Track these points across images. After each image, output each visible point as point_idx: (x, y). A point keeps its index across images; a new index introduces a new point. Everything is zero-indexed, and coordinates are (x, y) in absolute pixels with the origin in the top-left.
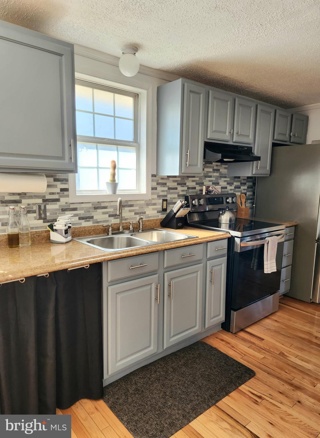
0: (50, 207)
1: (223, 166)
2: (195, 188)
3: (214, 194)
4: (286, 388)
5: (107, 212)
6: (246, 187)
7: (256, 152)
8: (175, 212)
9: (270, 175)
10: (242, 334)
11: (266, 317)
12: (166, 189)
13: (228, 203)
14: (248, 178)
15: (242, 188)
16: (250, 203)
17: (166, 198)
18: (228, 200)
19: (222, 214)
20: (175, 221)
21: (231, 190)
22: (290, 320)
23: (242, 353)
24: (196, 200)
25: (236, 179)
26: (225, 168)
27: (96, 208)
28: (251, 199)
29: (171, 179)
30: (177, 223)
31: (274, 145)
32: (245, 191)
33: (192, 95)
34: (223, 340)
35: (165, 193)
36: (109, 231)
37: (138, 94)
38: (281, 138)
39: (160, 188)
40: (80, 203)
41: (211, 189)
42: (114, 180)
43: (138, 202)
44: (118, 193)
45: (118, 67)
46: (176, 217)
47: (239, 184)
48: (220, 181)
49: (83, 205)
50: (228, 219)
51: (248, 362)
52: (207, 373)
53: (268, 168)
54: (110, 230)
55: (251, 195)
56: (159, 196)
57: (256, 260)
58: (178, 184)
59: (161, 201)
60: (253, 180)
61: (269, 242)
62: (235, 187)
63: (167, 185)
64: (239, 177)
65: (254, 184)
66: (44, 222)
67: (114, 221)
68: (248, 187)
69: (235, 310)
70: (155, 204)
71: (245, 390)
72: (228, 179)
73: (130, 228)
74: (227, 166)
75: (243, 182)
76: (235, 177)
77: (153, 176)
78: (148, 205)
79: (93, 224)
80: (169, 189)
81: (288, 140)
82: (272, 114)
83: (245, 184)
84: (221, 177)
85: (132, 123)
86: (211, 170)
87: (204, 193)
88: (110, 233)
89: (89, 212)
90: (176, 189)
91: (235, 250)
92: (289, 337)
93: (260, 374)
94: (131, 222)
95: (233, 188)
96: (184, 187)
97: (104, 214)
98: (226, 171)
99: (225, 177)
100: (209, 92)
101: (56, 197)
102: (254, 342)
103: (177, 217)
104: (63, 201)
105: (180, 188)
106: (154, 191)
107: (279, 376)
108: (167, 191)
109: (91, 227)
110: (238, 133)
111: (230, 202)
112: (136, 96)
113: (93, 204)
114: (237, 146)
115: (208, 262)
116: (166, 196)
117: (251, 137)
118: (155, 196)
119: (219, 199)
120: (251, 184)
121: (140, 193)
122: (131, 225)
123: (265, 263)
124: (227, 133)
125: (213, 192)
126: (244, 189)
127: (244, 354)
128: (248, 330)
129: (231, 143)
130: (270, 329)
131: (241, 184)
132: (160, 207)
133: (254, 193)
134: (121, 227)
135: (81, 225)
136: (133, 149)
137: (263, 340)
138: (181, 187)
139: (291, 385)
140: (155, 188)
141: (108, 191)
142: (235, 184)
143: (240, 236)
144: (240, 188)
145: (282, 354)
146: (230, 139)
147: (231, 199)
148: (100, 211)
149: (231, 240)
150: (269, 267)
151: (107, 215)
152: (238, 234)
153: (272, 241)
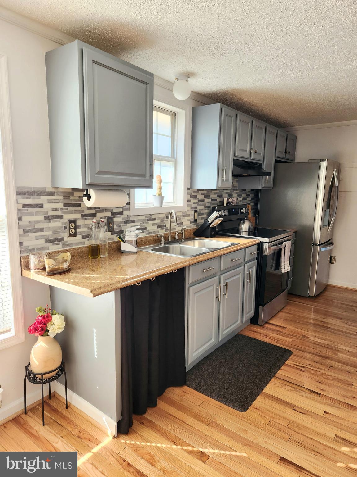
0: (117, 219)
2: (216, 200)
3: (232, 206)
4: (318, 359)
5: (156, 223)
7: (265, 168)
8: (210, 222)
9: (272, 188)
10: (267, 326)
11: (280, 311)
13: (242, 213)
14: (252, 190)
15: (248, 199)
16: (253, 213)
17: (196, 210)
18: (242, 211)
19: (243, 223)
20: (210, 230)
21: (240, 201)
22: (299, 312)
23: (275, 339)
24: (223, 212)
25: (244, 192)
26: (237, 182)
27: (148, 220)
28: (254, 209)
29: (200, 192)
30: (211, 232)
31: (277, 162)
33: (227, 118)
34: (255, 332)
35: (196, 205)
36: (161, 241)
37: (175, 113)
38: (280, 155)
39: (193, 201)
40: (137, 216)
41: (230, 200)
42: (161, 194)
44: (164, 205)
45: (172, 91)
47: (245, 195)
48: (233, 193)
49: (140, 218)
50: (248, 227)
52: (257, 356)
53: (272, 182)
54: (163, 240)
55: (253, 206)
56: (192, 208)
57: (274, 262)
58: (205, 196)
59: (193, 212)
60: (256, 193)
61: (286, 246)
62: (243, 199)
63: (198, 197)
64: (245, 190)
65: (257, 196)
66: (112, 234)
67: (162, 232)
68: (251, 199)
69: (263, 305)
70: (189, 215)
71: (290, 363)
72: (238, 191)
73: (175, 238)
74: (238, 180)
75: (248, 193)
76: (244, 190)
77: (189, 189)
78: (184, 216)
79: (146, 235)
80: (199, 201)
81: (284, 157)
82: (275, 134)
83: (249, 196)
84: (234, 190)
85: (169, 139)
87: (225, 205)
88: (163, 243)
89: (144, 223)
90: (203, 201)
91: (264, 254)
92: (304, 324)
93: (295, 352)
94: (176, 232)
95: (241, 199)
96: (208, 199)
98: (238, 184)
99: (237, 190)
100: (237, 115)
101: (121, 210)
102: (280, 330)
103: (211, 228)
104: (126, 213)
105: (206, 200)
106: (189, 203)
107: (309, 351)
108: (197, 203)
109: (145, 237)
110: (254, 152)
111: (244, 212)
112: (174, 114)
113: (146, 216)
114: (253, 163)
115: (246, 265)
116: (196, 208)
117: (262, 155)
118: (189, 208)
119: (236, 210)
120: (253, 196)
121: (176, 205)
122: (177, 235)
123: (283, 264)
124: (248, 152)
125: (232, 203)
126: (249, 201)
127: (277, 340)
128: (271, 322)
129: (249, 160)
130: (287, 320)
131: (247, 195)
132: (192, 218)
133: (256, 204)
134: (170, 237)
136: (170, 164)
137: (286, 328)
139: (321, 356)
140: (189, 200)
141: (156, 204)
142: (243, 195)
143: (268, 242)
144: (246, 199)
145: (303, 336)
146: (248, 156)
147: (244, 209)
148: (151, 222)
149: (260, 246)
150: (286, 267)
151: (156, 226)
152: (267, 240)
153: (288, 245)
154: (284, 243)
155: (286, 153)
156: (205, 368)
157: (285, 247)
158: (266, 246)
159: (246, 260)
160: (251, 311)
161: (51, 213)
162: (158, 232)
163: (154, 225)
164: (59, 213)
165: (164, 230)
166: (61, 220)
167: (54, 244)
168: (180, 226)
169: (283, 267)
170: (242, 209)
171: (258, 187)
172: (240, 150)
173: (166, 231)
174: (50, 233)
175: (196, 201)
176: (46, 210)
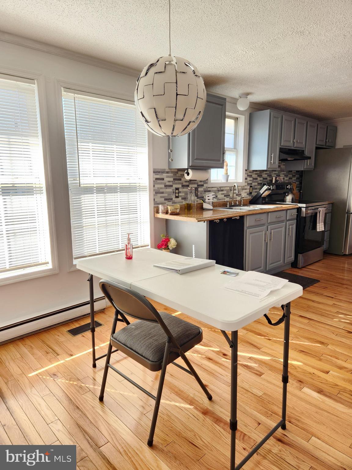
0: (200, 189)
1: (283, 163)
2: (266, 179)
3: (280, 183)
4: (337, 284)
5: (224, 193)
6: (295, 179)
7: (307, 154)
8: (261, 193)
9: (314, 169)
10: (305, 269)
11: (317, 262)
13: (288, 188)
14: (297, 171)
15: (293, 179)
16: (298, 190)
17: (252, 185)
18: (287, 187)
19: (288, 195)
20: (261, 199)
21: (287, 180)
22: (331, 263)
24: (271, 186)
25: (290, 173)
26: (284, 165)
28: (298, 187)
29: (254, 172)
30: (263, 200)
31: (317, 148)
32: (295, 181)
33: (275, 119)
35: (251, 182)
37: (237, 118)
38: (321, 143)
39: (249, 179)
40: (212, 187)
41: (277, 179)
42: (227, 174)
44: (229, 181)
47: (291, 176)
48: (280, 174)
49: (213, 189)
50: (291, 198)
53: (313, 165)
54: (228, 204)
56: (248, 184)
57: (311, 224)
58: (258, 176)
59: (249, 187)
60: (301, 174)
62: (289, 179)
63: (253, 176)
64: (291, 171)
65: (301, 176)
66: (197, 198)
67: (227, 199)
69: (301, 254)
70: (246, 189)
71: (317, 285)
72: (285, 173)
73: (236, 203)
74: (284, 163)
75: (294, 174)
76: (290, 171)
77: (246, 170)
78: (243, 189)
80: (254, 179)
81: (325, 144)
82: (316, 127)
83: (295, 176)
84: (281, 171)
85: (233, 136)
87: (274, 182)
88: (228, 206)
90: (257, 179)
91: (302, 216)
93: (322, 281)
94: (237, 200)
95: (288, 179)
98: (284, 166)
99: (284, 171)
100: (282, 116)
101: (202, 183)
103: (262, 197)
104: (205, 185)
105: (259, 179)
106: (246, 180)
109: (217, 202)
110: (297, 142)
112: (236, 119)
113: (217, 188)
114: (296, 150)
115: (288, 222)
116: (251, 184)
117: (304, 143)
118: (246, 184)
119: (283, 186)
120: (298, 176)
121: (237, 181)
123: (318, 225)
124: (291, 142)
125: (279, 181)
126: (294, 180)
128: (308, 267)
129: (293, 148)
131: (293, 176)
132: (248, 191)
133: (301, 183)
134: (233, 203)
140: (246, 178)
141: (224, 180)
143: (305, 207)
144: (292, 179)
145: (331, 275)
146: (292, 145)
147: (289, 186)
148: (220, 192)
149: (299, 209)
150: (320, 227)
151: (223, 195)
152: (304, 205)
153: (322, 210)
154: (319, 209)
155: (326, 141)
157: (320, 212)
158: (304, 210)
159: (288, 219)
160: (292, 257)
161: (168, 184)
162: (225, 199)
163: (222, 194)
164: (171, 184)
165: (229, 198)
166: (172, 188)
167: (168, 202)
168: (240, 197)
169: (318, 227)
170: (288, 186)
171: (301, 168)
172: (285, 141)
173: (230, 199)
174: (166, 195)
175: (251, 179)
176: (165, 182)
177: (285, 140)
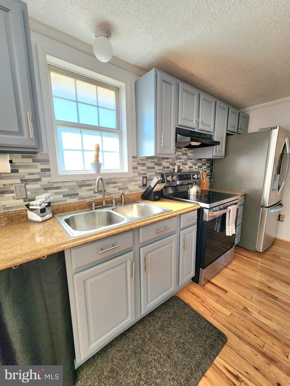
0: (31, 187)
1: (190, 151)
2: (169, 168)
3: (184, 172)
5: (92, 189)
6: (206, 167)
7: (215, 138)
8: (152, 187)
9: (224, 157)
11: (226, 267)
12: (145, 168)
13: (194, 178)
15: (203, 167)
16: (209, 178)
17: (146, 176)
18: (194, 177)
19: (191, 188)
20: (153, 194)
21: (196, 169)
23: (211, 309)
24: (170, 177)
25: (199, 161)
26: (191, 153)
27: (80, 186)
28: (209, 175)
29: (149, 160)
30: (155, 196)
31: (227, 134)
32: (205, 170)
33: (164, 84)
34: (193, 294)
35: (145, 172)
36: (92, 206)
37: (119, 88)
38: (232, 129)
39: (140, 168)
40: (64, 182)
41: (181, 168)
42: (97, 161)
43: (121, 180)
44: (102, 172)
46: (153, 191)
47: (201, 164)
48: (187, 162)
49: (67, 184)
51: (218, 322)
53: (224, 152)
55: (209, 173)
56: (140, 174)
58: (156, 164)
59: (141, 178)
60: (211, 162)
61: (230, 210)
62: (199, 167)
63: (147, 165)
64: (201, 159)
65: (212, 165)
66: (24, 202)
68: (207, 167)
69: (204, 268)
70: (136, 181)
71: (220, 364)
72: (194, 161)
73: (113, 202)
74: (192, 151)
76: (199, 159)
77: (133, 157)
78: (130, 181)
79: (78, 200)
80: (148, 168)
81: (236, 131)
82: (227, 110)
83: (205, 164)
84: (188, 159)
85: (114, 114)
86: (181, 154)
87: (176, 171)
88: (93, 208)
89: (74, 189)
90: (154, 168)
91: (204, 219)
92: (247, 288)
94: (113, 197)
95: (197, 167)
96: (160, 166)
97: (89, 191)
98: (192, 154)
99: (191, 159)
101: (37, 177)
102: (220, 295)
104: (45, 180)
105: (157, 168)
106: (135, 170)
108: (146, 170)
109: (76, 203)
110: (202, 122)
111: (196, 178)
112: (117, 90)
113: (77, 182)
114: (201, 133)
115: (181, 232)
116: (145, 174)
117: (212, 127)
118: (137, 174)
119: (188, 176)
120: (209, 164)
121: (123, 171)
122: (114, 200)
123: (227, 227)
124: (194, 122)
125: (183, 170)
126: (205, 169)
127: (213, 311)
130: (230, 279)
131: (203, 164)
132: (140, 183)
133: (211, 171)
134: (104, 202)
135: (66, 202)
136: (116, 135)
137: (227, 292)
138: (158, 166)
140: (136, 167)
141: (92, 171)
142: (199, 164)
144: (202, 167)
145: (245, 309)
146: (196, 127)
147: (196, 175)
148: (85, 188)
149: (200, 211)
150: (230, 230)
151: (92, 192)
152: (207, 206)
153: (233, 209)
154: (229, 208)
155: (238, 128)
156: (112, 355)
157: (230, 212)
158: (206, 211)
159: (181, 227)
160: (191, 272)
162: (96, 196)
165: (102, 195)
169: (227, 230)
170: (194, 175)
171: (210, 156)
177: (184, 119)
